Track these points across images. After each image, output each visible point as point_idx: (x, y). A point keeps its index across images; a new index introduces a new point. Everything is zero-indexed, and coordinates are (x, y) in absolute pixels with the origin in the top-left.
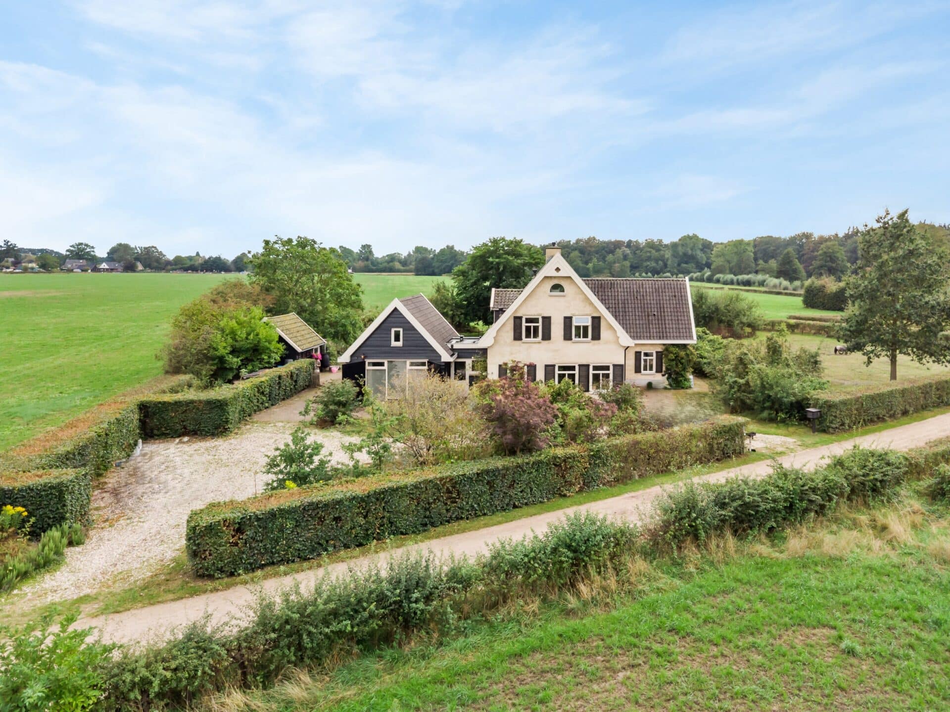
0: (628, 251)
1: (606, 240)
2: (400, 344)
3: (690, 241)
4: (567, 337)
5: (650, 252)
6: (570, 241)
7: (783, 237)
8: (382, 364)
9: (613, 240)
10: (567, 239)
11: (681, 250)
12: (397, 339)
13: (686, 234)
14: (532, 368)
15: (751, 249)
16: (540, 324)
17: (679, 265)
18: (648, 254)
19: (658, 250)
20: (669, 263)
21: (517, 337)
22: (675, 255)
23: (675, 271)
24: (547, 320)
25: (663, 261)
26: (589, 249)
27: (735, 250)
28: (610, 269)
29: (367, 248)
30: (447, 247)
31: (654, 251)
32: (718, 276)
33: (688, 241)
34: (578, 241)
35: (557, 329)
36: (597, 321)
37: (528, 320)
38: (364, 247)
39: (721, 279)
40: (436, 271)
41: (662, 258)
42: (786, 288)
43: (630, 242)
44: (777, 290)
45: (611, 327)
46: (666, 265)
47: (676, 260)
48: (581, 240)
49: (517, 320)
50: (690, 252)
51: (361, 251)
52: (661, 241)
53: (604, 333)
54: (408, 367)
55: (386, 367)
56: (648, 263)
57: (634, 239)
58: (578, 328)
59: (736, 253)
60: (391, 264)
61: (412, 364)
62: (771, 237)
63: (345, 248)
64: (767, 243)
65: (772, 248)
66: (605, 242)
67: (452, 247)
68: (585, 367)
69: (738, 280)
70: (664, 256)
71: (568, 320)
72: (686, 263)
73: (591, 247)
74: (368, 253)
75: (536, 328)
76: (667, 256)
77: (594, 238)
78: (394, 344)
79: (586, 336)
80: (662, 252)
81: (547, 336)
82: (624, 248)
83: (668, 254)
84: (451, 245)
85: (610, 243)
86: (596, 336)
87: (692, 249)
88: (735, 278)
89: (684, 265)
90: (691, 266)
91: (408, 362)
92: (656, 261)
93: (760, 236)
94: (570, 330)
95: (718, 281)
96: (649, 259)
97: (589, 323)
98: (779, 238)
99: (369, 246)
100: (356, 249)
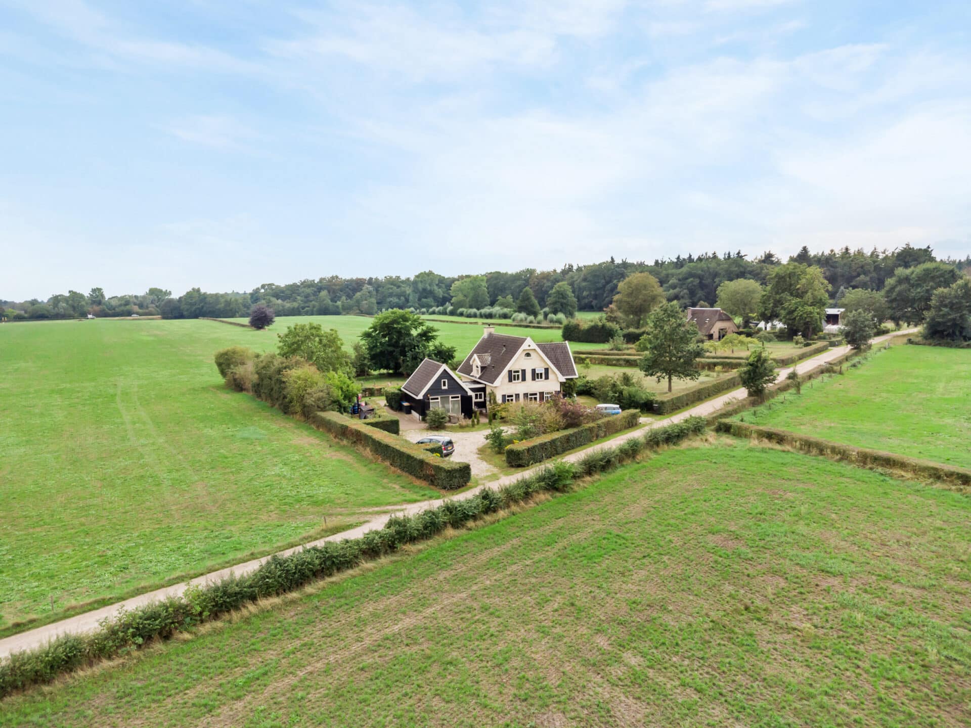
0: (371, 288)
1: (348, 277)
2: (446, 387)
3: (426, 276)
4: (534, 379)
5: (391, 288)
6: (314, 281)
7: (510, 272)
8: (437, 399)
9: (354, 278)
10: (311, 279)
11: (420, 286)
12: (444, 385)
13: (423, 271)
14: (517, 396)
15: (484, 284)
16: (520, 374)
17: (419, 300)
18: (391, 291)
19: (399, 287)
20: (411, 298)
21: (510, 381)
22: (416, 290)
23: (417, 305)
24: (524, 371)
25: (404, 296)
26: (334, 287)
27: (471, 286)
28: (358, 306)
29: (97, 292)
30: (193, 289)
31: (395, 288)
32: (461, 310)
33: (426, 278)
34: (321, 280)
35: (529, 375)
36: (547, 370)
37: (515, 372)
38: (94, 290)
39: (465, 313)
40: (185, 313)
41: (403, 294)
42: (531, 322)
43: (371, 279)
44: (524, 324)
45: (554, 373)
46: (407, 300)
47: (417, 296)
48: (324, 279)
49: (510, 372)
50: (429, 288)
51: (91, 295)
52: (399, 277)
53: (551, 375)
54: (451, 399)
55: (439, 400)
56: (391, 299)
57: (374, 277)
58: (538, 374)
59: (471, 288)
60: (128, 307)
61: (452, 398)
62: (499, 273)
63: (75, 293)
64: (496, 279)
65: (502, 283)
66: (348, 281)
67: (198, 290)
68: (542, 394)
69: (481, 313)
70: (405, 292)
71: (534, 371)
72: (426, 297)
73: (335, 285)
74: (100, 297)
75: (518, 376)
76: (408, 292)
77: (337, 277)
78: (443, 388)
79: (541, 378)
80: (403, 289)
81: (524, 379)
82: (366, 286)
83: (409, 290)
84: (196, 288)
85: (352, 281)
86: (547, 378)
87: (430, 285)
88: (478, 312)
89: (424, 300)
90: (430, 300)
91: (450, 396)
92: (399, 296)
93: (489, 272)
94: (535, 376)
95: (461, 314)
96: (391, 295)
97: (543, 372)
98: (506, 274)
99: (100, 290)
100: (86, 292)
